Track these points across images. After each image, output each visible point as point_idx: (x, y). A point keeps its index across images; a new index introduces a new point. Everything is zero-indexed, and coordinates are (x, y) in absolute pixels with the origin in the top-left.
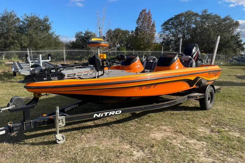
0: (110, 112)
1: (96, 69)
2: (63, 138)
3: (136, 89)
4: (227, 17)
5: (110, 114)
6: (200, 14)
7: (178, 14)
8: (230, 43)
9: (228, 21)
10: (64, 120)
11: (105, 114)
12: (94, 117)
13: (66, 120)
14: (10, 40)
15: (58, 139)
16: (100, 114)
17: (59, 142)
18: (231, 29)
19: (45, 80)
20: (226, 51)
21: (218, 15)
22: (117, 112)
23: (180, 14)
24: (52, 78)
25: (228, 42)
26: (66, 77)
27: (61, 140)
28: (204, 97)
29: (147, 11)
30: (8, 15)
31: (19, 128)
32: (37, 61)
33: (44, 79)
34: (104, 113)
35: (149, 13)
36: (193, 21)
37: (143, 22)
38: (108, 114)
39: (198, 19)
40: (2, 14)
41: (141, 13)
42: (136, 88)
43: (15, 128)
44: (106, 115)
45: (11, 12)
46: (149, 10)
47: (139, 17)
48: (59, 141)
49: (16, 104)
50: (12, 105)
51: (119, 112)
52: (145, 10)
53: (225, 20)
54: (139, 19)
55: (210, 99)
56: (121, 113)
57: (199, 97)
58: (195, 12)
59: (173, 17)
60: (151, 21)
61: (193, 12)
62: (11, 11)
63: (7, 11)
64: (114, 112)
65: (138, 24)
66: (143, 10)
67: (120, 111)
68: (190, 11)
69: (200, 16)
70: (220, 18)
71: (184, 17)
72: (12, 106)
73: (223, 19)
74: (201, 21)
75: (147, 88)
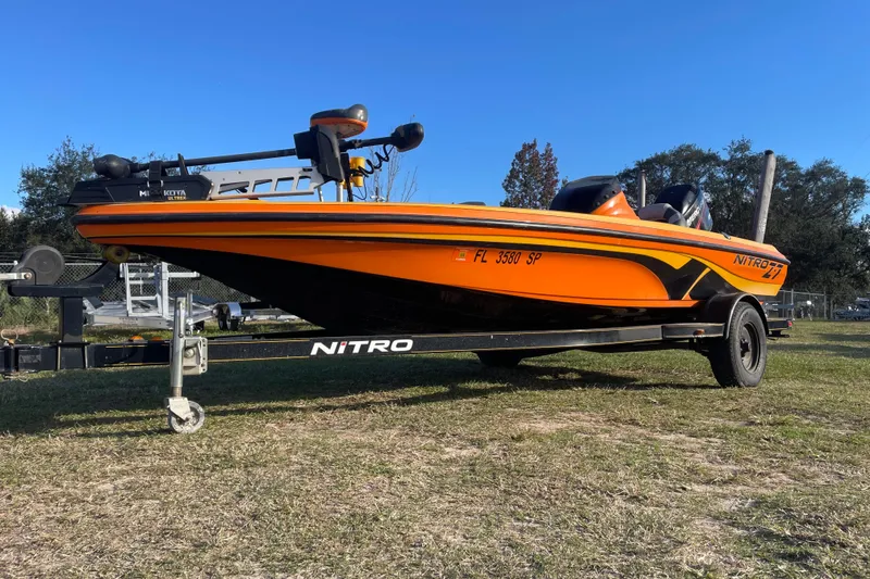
0: (373, 343)
1: (319, 171)
2: (197, 416)
3: (463, 256)
4: (820, 165)
5: (370, 350)
6: (725, 157)
7: (649, 157)
8: (841, 252)
9: (824, 179)
10: (203, 351)
11: (353, 346)
12: (314, 352)
13: (212, 351)
14: (74, 244)
15: (176, 416)
16: (334, 344)
17: (177, 428)
18: (841, 206)
19: (144, 199)
20: (827, 282)
21: (789, 160)
22: (395, 342)
23: (653, 156)
24: (166, 193)
25: (832, 248)
26: (214, 193)
27: (187, 419)
28: (725, 334)
29: (541, 150)
30: (73, 162)
31: (39, 357)
32: (151, 275)
33: (141, 193)
34: (351, 343)
35: (548, 155)
36: (703, 180)
37: (525, 185)
38: (364, 348)
39: (721, 174)
40: (54, 158)
41: (520, 156)
42: (464, 251)
43: (24, 354)
44: (356, 350)
45: (83, 153)
46: (549, 145)
47: (513, 170)
48: (181, 422)
49: (35, 270)
50: (20, 271)
51: (405, 345)
52: (533, 146)
53: (813, 175)
54: (513, 175)
55: (748, 350)
56: (413, 348)
57: (706, 332)
58: (706, 151)
59: (632, 167)
60: (557, 181)
61: (700, 152)
62: (85, 150)
63: (71, 148)
64: (387, 343)
65: (509, 192)
66: (524, 145)
67: (410, 343)
68: (689, 146)
69: (725, 163)
70: (796, 169)
71: (670, 165)
72: (23, 274)
73: (808, 173)
74: (732, 181)
75: (504, 259)
